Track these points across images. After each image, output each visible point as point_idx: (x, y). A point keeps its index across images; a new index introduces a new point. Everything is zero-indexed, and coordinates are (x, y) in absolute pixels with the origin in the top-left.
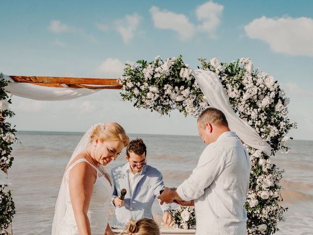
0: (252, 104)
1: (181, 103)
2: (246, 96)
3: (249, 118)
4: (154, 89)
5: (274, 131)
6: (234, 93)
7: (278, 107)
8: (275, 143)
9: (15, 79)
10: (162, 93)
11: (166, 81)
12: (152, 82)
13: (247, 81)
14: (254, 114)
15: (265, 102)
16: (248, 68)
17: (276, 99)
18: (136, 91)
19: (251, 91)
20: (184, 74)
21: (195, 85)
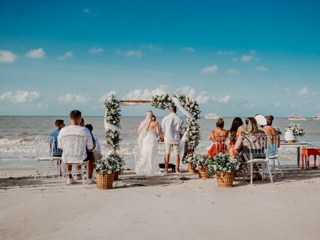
0: (189, 106)
1: (168, 107)
2: (186, 104)
3: (187, 110)
4: (160, 103)
5: (195, 114)
6: (183, 104)
7: (196, 107)
8: (196, 117)
9: (122, 101)
10: (163, 104)
11: (164, 101)
12: (160, 101)
13: (187, 100)
14: (188, 109)
15: (192, 106)
16: (187, 97)
17: (196, 104)
18: (156, 104)
19: (188, 103)
20: (169, 99)
21: (172, 101)
